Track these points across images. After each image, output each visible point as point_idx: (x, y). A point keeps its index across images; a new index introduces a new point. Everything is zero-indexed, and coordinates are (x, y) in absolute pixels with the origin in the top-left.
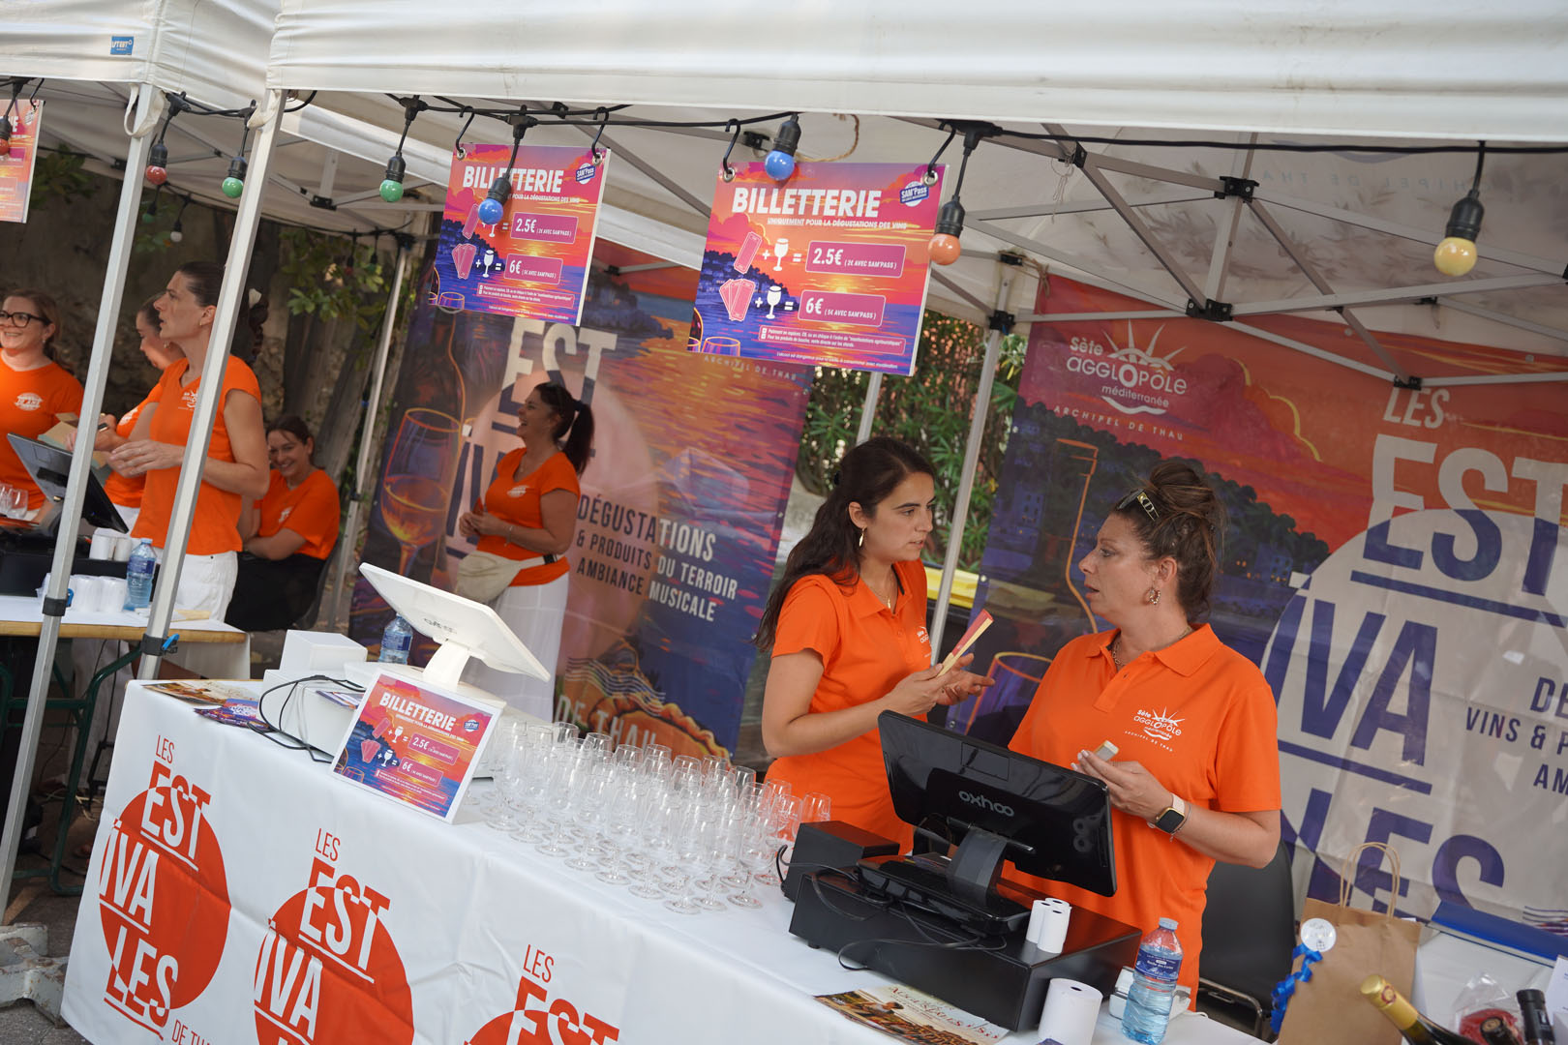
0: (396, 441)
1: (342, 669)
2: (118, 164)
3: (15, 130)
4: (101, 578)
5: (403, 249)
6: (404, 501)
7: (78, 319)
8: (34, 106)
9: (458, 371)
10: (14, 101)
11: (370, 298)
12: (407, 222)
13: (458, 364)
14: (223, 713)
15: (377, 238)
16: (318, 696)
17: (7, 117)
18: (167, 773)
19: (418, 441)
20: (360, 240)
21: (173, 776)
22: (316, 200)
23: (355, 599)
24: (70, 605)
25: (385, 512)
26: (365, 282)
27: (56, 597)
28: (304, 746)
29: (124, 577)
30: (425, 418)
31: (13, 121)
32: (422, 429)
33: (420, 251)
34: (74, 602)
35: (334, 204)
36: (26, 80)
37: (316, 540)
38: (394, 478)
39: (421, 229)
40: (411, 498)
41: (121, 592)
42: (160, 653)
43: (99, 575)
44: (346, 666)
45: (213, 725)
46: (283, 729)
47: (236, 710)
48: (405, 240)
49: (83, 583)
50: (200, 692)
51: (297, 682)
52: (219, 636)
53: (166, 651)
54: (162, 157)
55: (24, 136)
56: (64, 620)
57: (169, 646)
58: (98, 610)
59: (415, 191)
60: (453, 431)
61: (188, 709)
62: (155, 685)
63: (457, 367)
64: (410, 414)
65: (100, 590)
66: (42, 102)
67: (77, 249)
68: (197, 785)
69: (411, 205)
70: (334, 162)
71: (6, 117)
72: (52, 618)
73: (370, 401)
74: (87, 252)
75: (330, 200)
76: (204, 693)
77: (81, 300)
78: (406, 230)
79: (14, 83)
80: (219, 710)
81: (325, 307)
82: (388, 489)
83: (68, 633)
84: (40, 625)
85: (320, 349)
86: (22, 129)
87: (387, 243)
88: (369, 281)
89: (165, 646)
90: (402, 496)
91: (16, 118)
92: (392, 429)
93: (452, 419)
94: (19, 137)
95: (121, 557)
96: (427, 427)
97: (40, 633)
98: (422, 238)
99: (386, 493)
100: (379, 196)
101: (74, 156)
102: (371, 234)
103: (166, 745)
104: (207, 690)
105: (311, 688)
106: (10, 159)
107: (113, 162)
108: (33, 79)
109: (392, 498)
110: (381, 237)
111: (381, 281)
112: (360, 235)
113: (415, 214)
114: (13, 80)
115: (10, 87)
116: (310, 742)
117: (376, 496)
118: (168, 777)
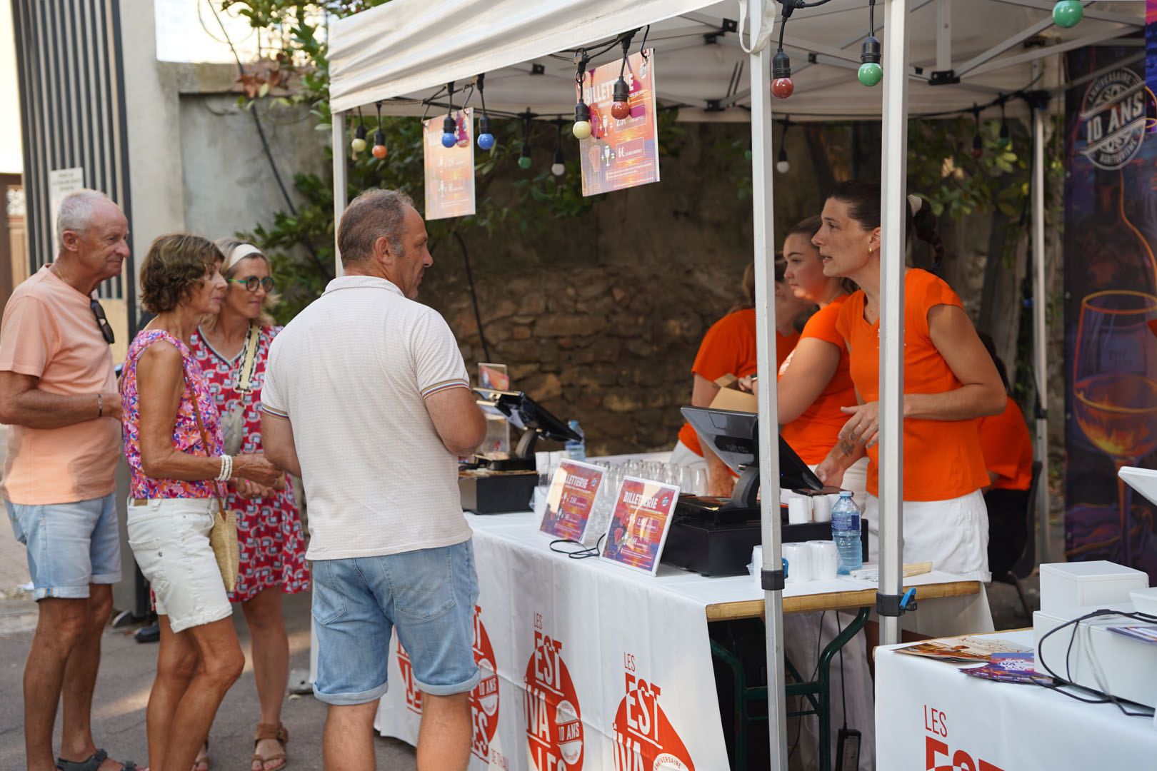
0: (1079, 336)
1: (1129, 600)
2: (711, 106)
3: (631, 88)
4: (808, 543)
5: (1037, 112)
6: (1105, 406)
7: (691, 287)
8: (646, 57)
9: (1139, 234)
10: (626, 58)
11: (1005, 179)
12: (1034, 78)
13: (1138, 228)
14: (993, 671)
15: (1003, 107)
16: (1110, 634)
17: (623, 78)
18: (944, 749)
19: (1106, 331)
20: (984, 114)
21: (952, 752)
22: (935, 76)
23: (1069, 535)
24: (787, 576)
25: (1084, 426)
26: (995, 163)
27: (773, 570)
28: (1106, 698)
29: (831, 539)
30: (1108, 302)
31: (629, 81)
32: (1107, 317)
33: (1059, 107)
34: (790, 571)
35: (956, 75)
36: (631, 34)
37: (1009, 470)
38: (1086, 382)
39: (1054, 79)
40: (1114, 402)
41: (833, 556)
42: (899, 612)
43: (805, 541)
44: (1132, 595)
45: (987, 685)
46: (1073, 681)
47: (1008, 665)
48: (1036, 99)
49: (793, 551)
50: (957, 650)
51: (1077, 621)
52: (948, 588)
53: (905, 609)
54: (785, 66)
55: (641, 92)
56: (786, 592)
57: (908, 603)
58: (812, 580)
59: (1038, 37)
60: (1150, 310)
61: (952, 670)
62: (906, 649)
63: (1137, 231)
64: (1089, 302)
65: (810, 555)
66: (652, 50)
67: (676, 214)
68: (981, 759)
69: (1036, 53)
70: (946, 27)
71: (621, 78)
72: (773, 592)
73: (1034, 299)
74: (686, 214)
75: (952, 72)
76: (963, 651)
77: (690, 267)
78: (1036, 87)
79: (622, 41)
80: (987, 668)
81: (955, 205)
82: (1081, 396)
83: (791, 606)
84: (762, 602)
85: (954, 257)
86: (637, 86)
87: (1016, 109)
88: (1000, 161)
89: (903, 603)
90: (1101, 401)
91: (631, 76)
92: (1070, 325)
93: (1145, 295)
94: (636, 94)
95: (822, 517)
96: (1115, 312)
97: (764, 612)
98: (1057, 91)
99: (1080, 402)
100: (1054, 24)
101: (668, 111)
102: (995, 103)
103: (935, 716)
104: (964, 647)
105: (1098, 627)
106: (633, 120)
107: (705, 105)
108: (639, 29)
109: (1088, 406)
110: (1008, 104)
111: (1013, 157)
112: (983, 108)
113: (1043, 64)
114: (622, 37)
115: (619, 47)
116: (1114, 691)
117: (1068, 408)
118: (947, 755)
